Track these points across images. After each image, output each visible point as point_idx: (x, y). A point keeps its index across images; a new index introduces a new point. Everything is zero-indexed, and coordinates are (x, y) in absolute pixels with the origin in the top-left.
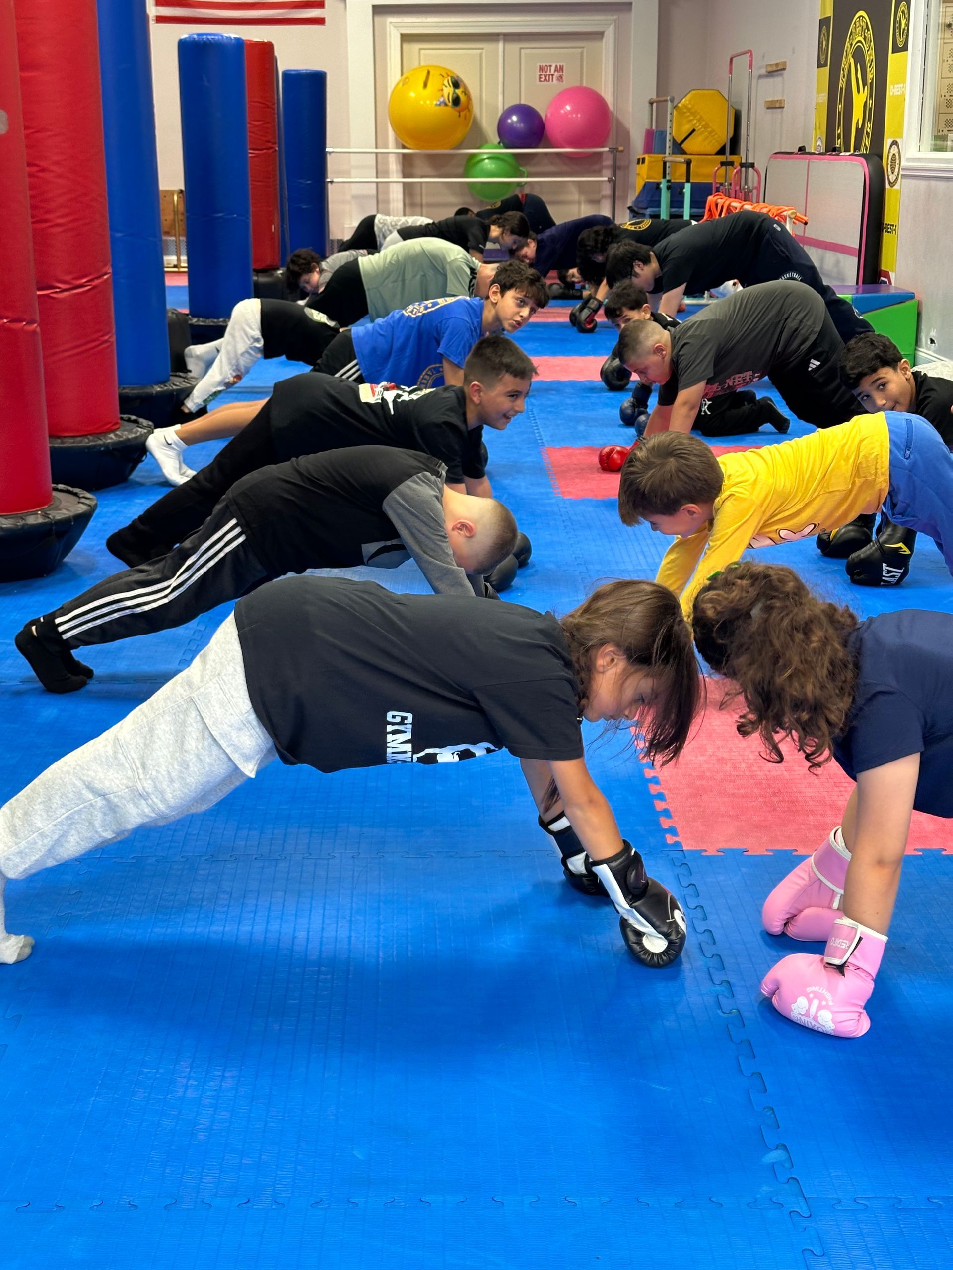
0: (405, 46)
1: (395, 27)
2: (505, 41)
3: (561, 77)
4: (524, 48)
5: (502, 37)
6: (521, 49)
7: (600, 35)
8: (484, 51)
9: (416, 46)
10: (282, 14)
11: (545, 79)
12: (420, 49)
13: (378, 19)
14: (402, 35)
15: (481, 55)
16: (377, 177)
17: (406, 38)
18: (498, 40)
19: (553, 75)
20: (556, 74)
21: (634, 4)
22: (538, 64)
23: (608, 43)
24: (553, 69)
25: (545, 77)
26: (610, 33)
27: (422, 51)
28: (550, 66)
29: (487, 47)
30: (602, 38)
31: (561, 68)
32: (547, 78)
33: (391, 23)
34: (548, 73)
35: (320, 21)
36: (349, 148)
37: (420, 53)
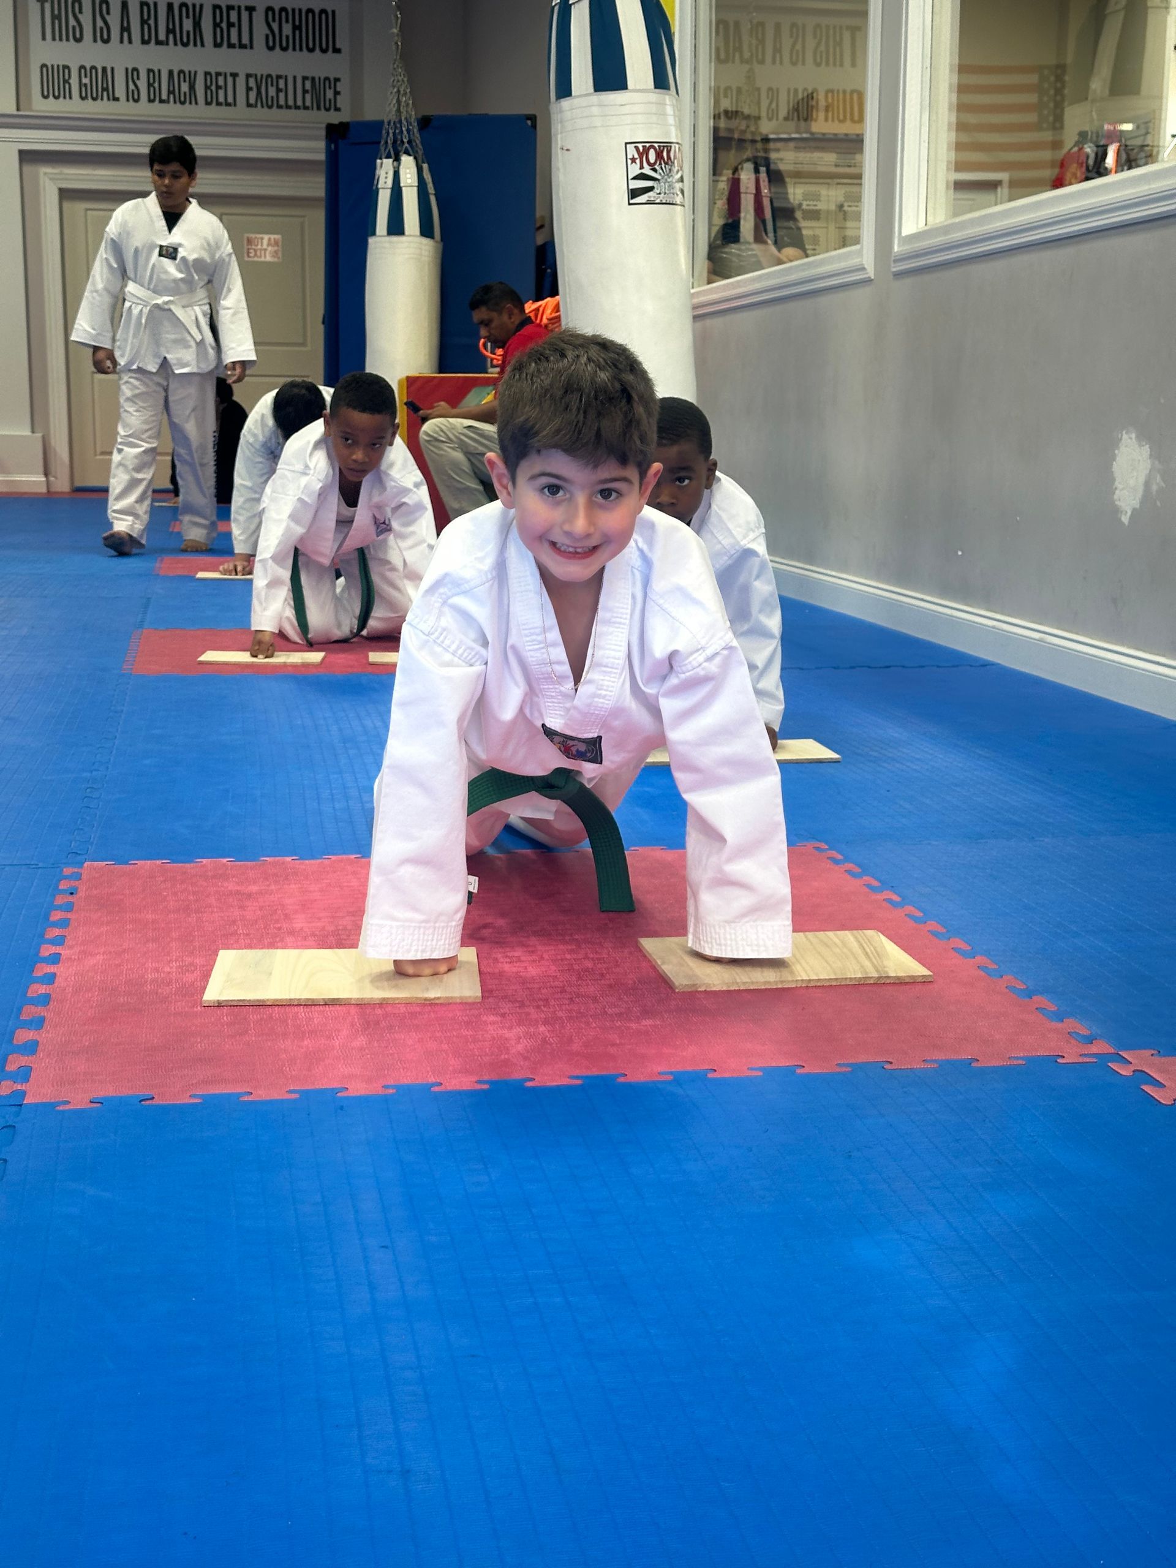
0: (66, 205)
1: (51, 179)
3: (276, 252)
4: (226, 214)
9: (80, 207)
11: (256, 254)
12: (87, 210)
13: (28, 169)
14: (61, 190)
17: (65, 194)
19: (265, 250)
20: (270, 248)
22: (245, 235)
24: (265, 241)
25: (256, 252)
27: (89, 212)
28: (262, 239)
31: (277, 242)
32: (258, 253)
33: (45, 174)
34: (259, 247)
37: (86, 215)
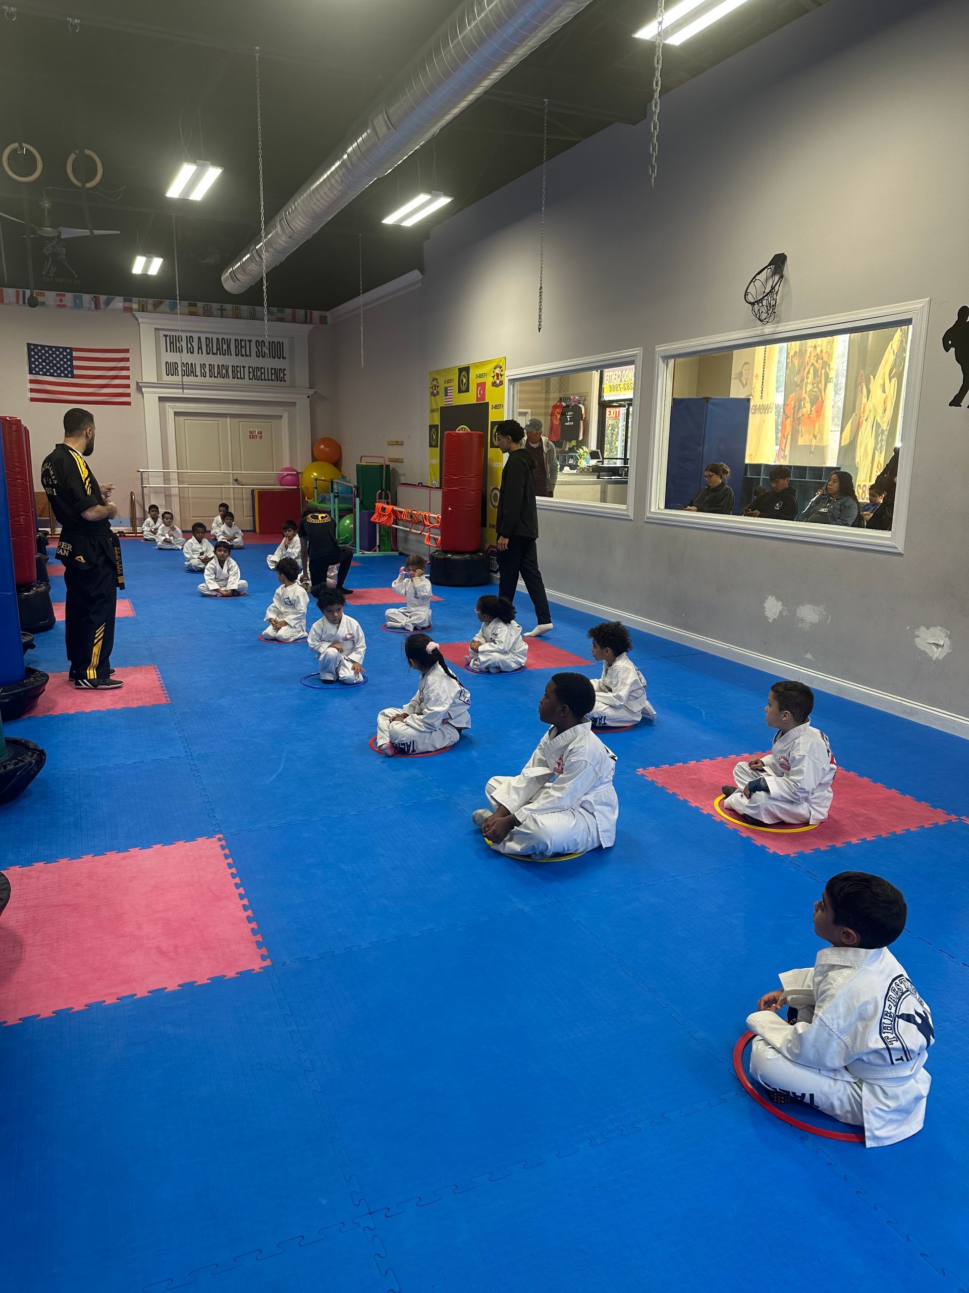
0: (176, 418)
1: (171, 408)
2: (230, 417)
3: (261, 436)
4: (241, 421)
5: (229, 415)
6: (239, 422)
7: (280, 417)
8: (220, 422)
9: (182, 418)
10: (107, 399)
11: (253, 437)
12: (185, 420)
13: (162, 404)
14: (175, 412)
15: (218, 424)
16: (179, 485)
17: (176, 414)
18: (227, 417)
19: (257, 436)
20: (259, 435)
21: (297, 403)
22: (249, 430)
23: (285, 422)
24: (257, 432)
25: (253, 436)
26: (286, 416)
28: (255, 431)
29: (221, 419)
30: (281, 419)
31: (261, 432)
33: (168, 406)
34: (254, 434)
35: (129, 404)
36: (148, 469)
37: (184, 422)
